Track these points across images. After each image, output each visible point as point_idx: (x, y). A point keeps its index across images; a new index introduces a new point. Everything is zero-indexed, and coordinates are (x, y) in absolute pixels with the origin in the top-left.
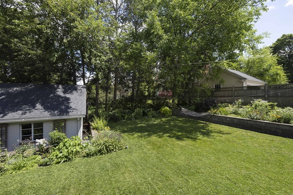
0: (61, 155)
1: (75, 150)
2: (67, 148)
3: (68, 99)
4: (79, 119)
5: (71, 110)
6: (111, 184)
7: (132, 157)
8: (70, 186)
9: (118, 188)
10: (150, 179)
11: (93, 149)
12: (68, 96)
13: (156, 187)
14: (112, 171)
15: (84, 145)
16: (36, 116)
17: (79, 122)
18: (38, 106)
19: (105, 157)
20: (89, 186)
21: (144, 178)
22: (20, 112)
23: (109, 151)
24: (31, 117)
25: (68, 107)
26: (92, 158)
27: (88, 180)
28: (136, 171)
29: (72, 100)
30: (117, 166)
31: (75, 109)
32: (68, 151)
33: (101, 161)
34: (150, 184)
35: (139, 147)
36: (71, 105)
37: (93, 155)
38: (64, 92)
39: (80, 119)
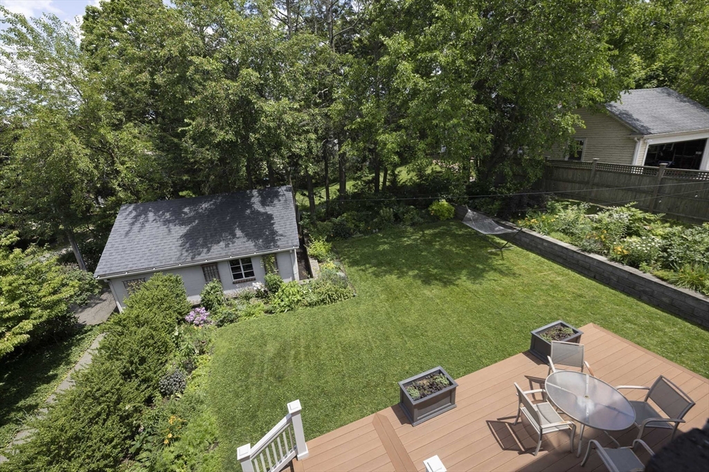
0: (282, 304)
1: (296, 299)
2: (288, 297)
3: (270, 217)
4: (291, 252)
5: (278, 238)
6: (334, 338)
7: (359, 311)
8: (299, 336)
9: (340, 342)
10: (370, 337)
11: (314, 298)
12: (269, 210)
13: (373, 346)
14: (336, 325)
15: (304, 292)
16: (242, 252)
17: (292, 255)
18: (238, 233)
19: (329, 308)
20: (315, 338)
21: (365, 336)
22: (222, 244)
23: (333, 300)
24: (238, 253)
25: (274, 233)
26: (315, 308)
27: (314, 333)
28: (360, 328)
29: (276, 220)
30: (341, 320)
31: (282, 235)
32: (289, 300)
33: (325, 313)
34: (369, 342)
35: (370, 296)
36: (276, 227)
37: (315, 305)
38: (263, 203)
39: (293, 250)
